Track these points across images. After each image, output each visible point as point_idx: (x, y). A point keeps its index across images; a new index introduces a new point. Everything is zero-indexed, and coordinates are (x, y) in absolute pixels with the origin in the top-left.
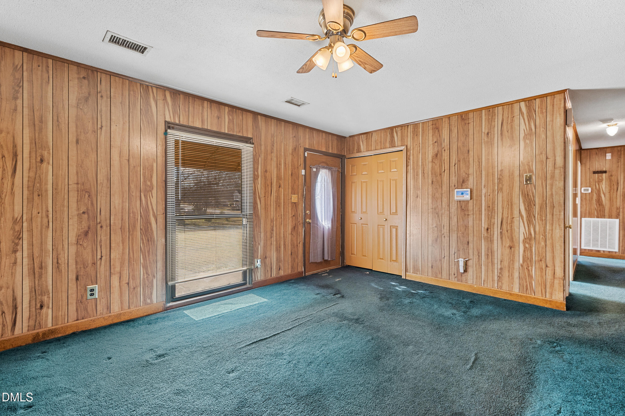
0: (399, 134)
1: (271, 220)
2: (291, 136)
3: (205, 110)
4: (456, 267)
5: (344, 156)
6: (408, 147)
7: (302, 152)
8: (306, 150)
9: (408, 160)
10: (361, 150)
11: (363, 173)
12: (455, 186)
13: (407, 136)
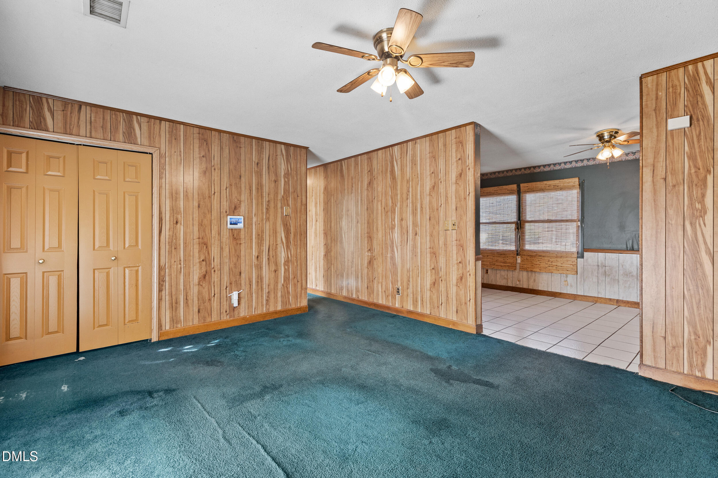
0: (144, 127)
4: (228, 303)
6: (162, 152)
9: (161, 170)
12: (226, 212)
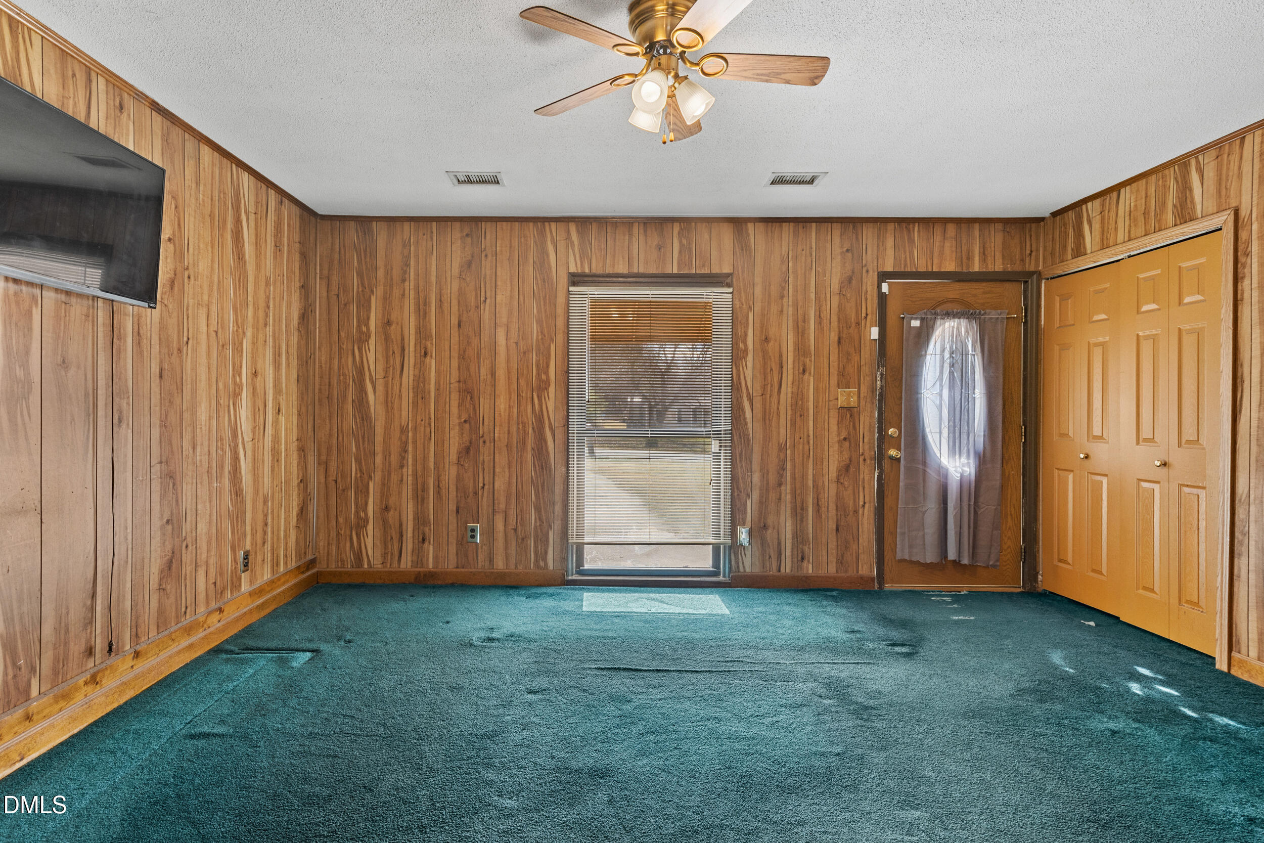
0: (1210, 173)
1: (780, 445)
2: (837, 250)
3: (634, 239)
5: (1039, 274)
6: (1244, 213)
7: (872, 285)
8: (884, 276)
9: (1242, 259)
10: (1085, 248)
11: (1096, 318)
13: (1240, 176)
